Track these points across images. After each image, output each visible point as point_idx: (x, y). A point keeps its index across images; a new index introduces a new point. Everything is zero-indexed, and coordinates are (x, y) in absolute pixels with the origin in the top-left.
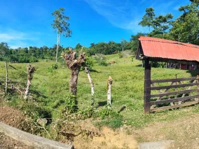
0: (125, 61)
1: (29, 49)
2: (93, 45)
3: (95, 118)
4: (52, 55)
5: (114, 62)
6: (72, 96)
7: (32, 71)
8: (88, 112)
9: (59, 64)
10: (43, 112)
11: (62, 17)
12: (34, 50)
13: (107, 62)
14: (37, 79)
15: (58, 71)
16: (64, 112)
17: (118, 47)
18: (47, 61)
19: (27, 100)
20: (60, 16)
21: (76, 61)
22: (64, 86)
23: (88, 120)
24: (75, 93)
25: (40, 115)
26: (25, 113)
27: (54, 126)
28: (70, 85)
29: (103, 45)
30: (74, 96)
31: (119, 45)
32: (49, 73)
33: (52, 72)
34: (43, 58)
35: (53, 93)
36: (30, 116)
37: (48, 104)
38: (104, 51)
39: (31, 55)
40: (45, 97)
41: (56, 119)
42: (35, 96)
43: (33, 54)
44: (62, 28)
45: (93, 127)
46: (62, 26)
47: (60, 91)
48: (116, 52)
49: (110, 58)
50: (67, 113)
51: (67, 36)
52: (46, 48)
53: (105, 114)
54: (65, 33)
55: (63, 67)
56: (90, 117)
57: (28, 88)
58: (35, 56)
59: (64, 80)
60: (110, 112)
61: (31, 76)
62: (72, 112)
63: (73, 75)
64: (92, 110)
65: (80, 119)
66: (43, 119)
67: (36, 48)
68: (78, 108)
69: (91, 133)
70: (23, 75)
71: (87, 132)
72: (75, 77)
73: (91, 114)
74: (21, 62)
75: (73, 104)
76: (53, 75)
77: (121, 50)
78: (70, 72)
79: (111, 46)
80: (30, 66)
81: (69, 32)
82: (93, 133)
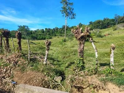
0: (118, 32)
1: (45, 30)
2: (91, 23)
3: (100, 75)
4: (61, 33)
5: (109, 34)
6: (80, 58)
7: (49, 44)
8: (93, 70)
9: (67, 38)
10: (58, 72)
11: (68, 4)
12: (48, 30)
13: (103, 34)
14: (52, 50)
15: (67, 43)
16: (74, 70)
17: (112, 22)
18: (58, 37)
19: (46, 64)
20: (66, 3)
21: (82, 34)
22: (72, 52)
23: (94, 76)
24: (82, 56)
25: (56, 74)
26: (45, 74)
27: (68, 81)
28: (79, 51)
29: (99, 22)
30: (81, 58)
31: (113, 20)
32: (60, 45)
33: (62, 44)
34: (55, 36)
35: (64, 58)
36: (49, 76)
37: (61, 66)
38: (100, 26)
39: (46, 34)
40: (59, 61)
41: (69, 76)
42: (52, 61)
43: (48, 33)
44: (68, 12)
45: (99, 82)
46: (68, 11)
47: (69, 56)
48: (110, 26)
49: (105, 32)
50: (77, 71)
51: (72, 19)
52: (57, 29)
53: (109, 73)
54: (71, 16)
55: (70, 41)
56: (95, 74)
57: (46, 56)
58: (49, 34)
59: (72, 49)
60: (113, 71)
61: (48, 48)
62: (80, 70)
63: (80, 44)
64: (96, 69)
65: (88, 75)
66: (58, 77)
67: (50, 29)
68: (85, 67)
69: (97, 87)
70: (42, 48)
71: (94, 86)
72: (82, 46)
73: (96, 72)
74: (39, 39)
75: (81, 64)
76: (63, 46)
77: (115, 24)
78: (78, 42)
79: (106, 22)
80: (47, 41)
81: (74, 15)
82: (99, 87)
